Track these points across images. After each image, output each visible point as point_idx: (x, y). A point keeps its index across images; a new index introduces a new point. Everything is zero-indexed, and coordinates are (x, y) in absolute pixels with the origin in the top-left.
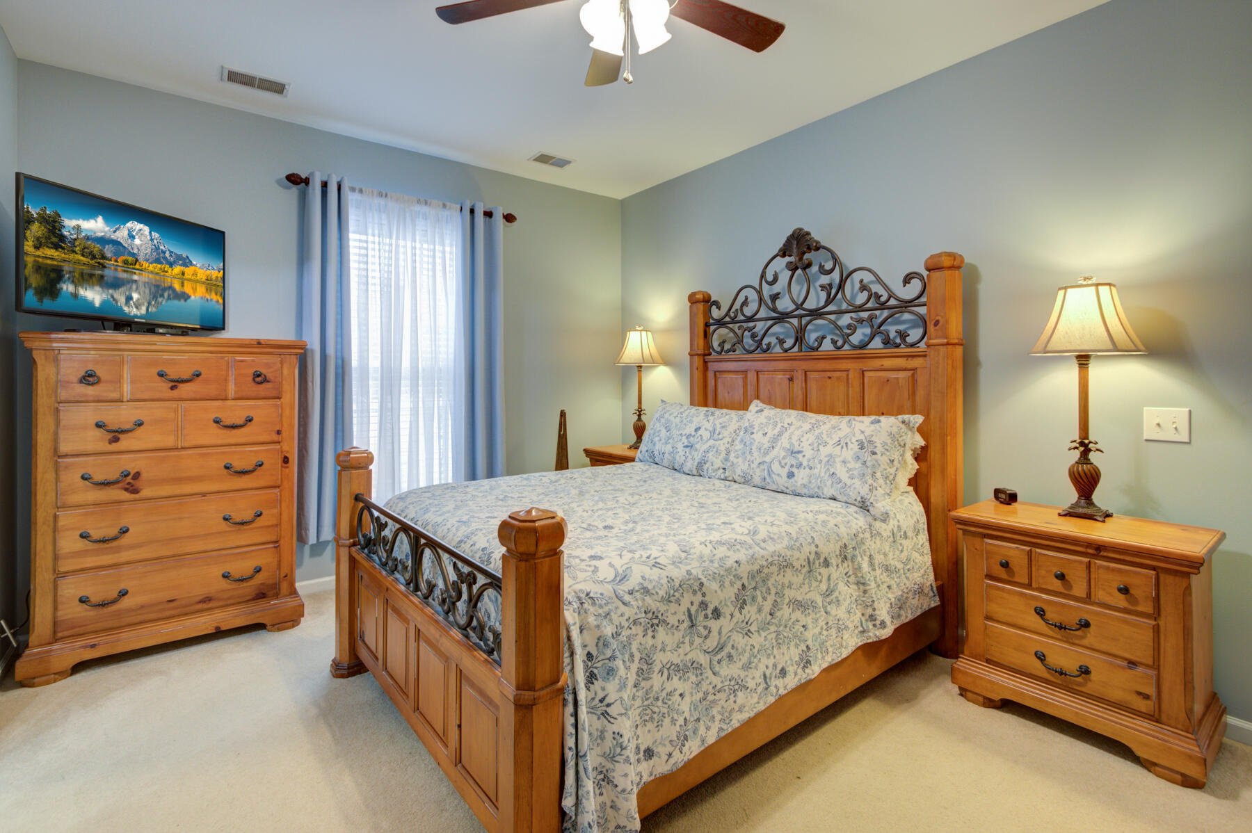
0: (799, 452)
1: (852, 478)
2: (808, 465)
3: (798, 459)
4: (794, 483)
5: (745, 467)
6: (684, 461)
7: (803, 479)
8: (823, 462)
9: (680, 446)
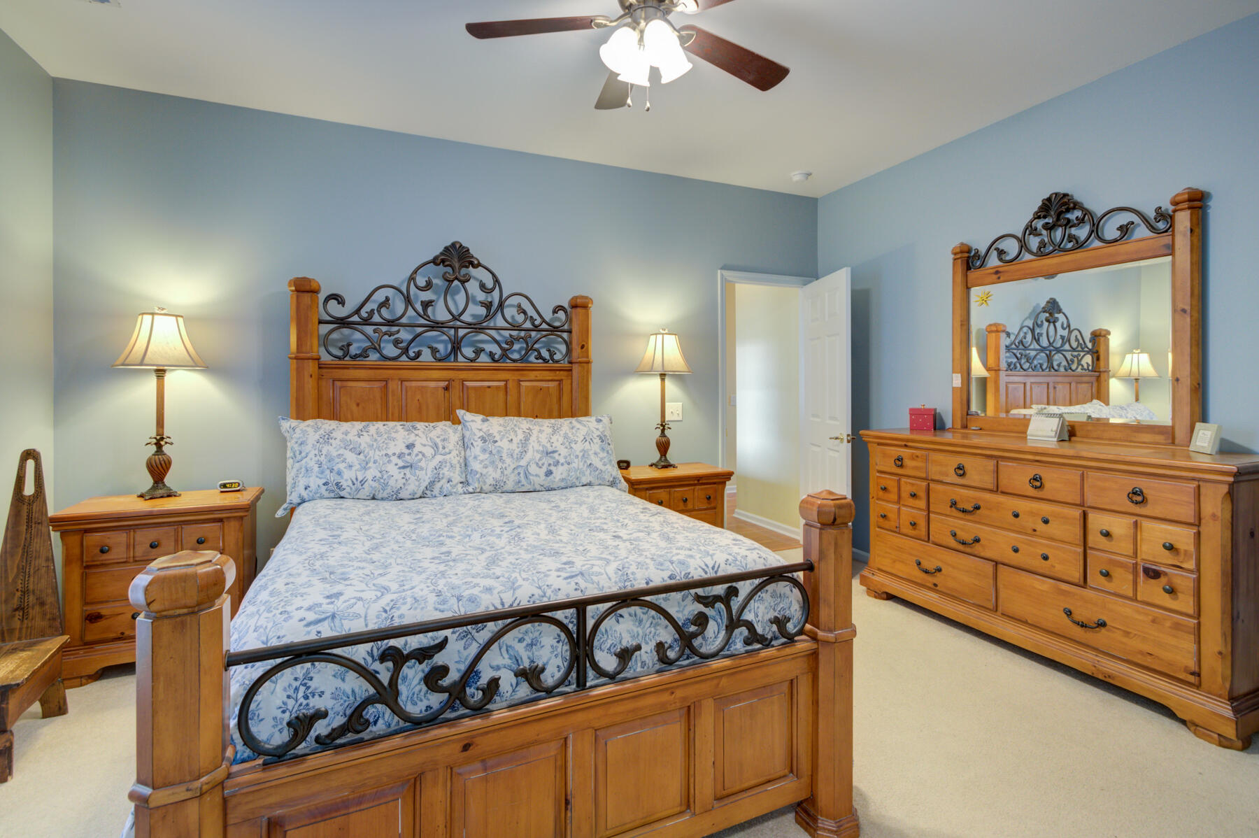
0: (554, 452)
1: (605, 465)
2: (566, 462)
3: (554, 458)
4: (553, 479)
5: (497, 475)
6: (404, 484)
7: (562, 474)
8: (580, 457)
9: (392, 469)
